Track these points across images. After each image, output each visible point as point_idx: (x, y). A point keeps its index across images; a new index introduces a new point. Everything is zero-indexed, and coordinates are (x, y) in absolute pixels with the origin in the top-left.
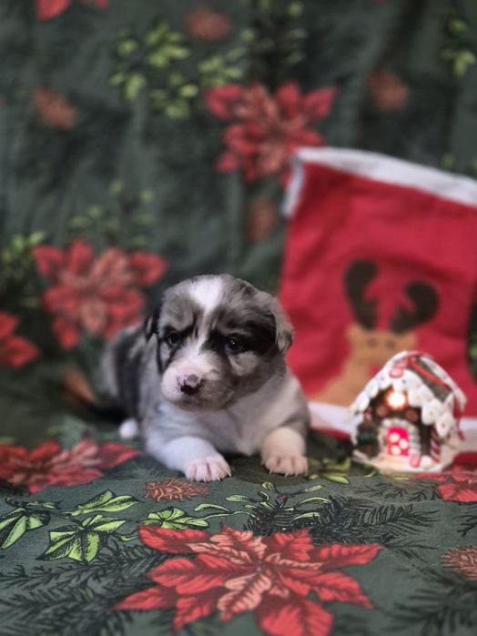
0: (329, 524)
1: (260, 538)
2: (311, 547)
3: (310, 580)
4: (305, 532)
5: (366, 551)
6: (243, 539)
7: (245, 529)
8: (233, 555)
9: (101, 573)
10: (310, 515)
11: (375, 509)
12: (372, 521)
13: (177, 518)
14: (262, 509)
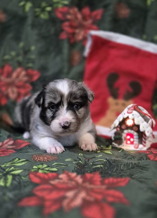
2: (101, 179)
5: (123, 181)
6: (72, 177)
7: (73, 172)
10: (99, 166)
11: (125, 164)
12: (124, 169)
13: (45, 168)
14: (79, 164)
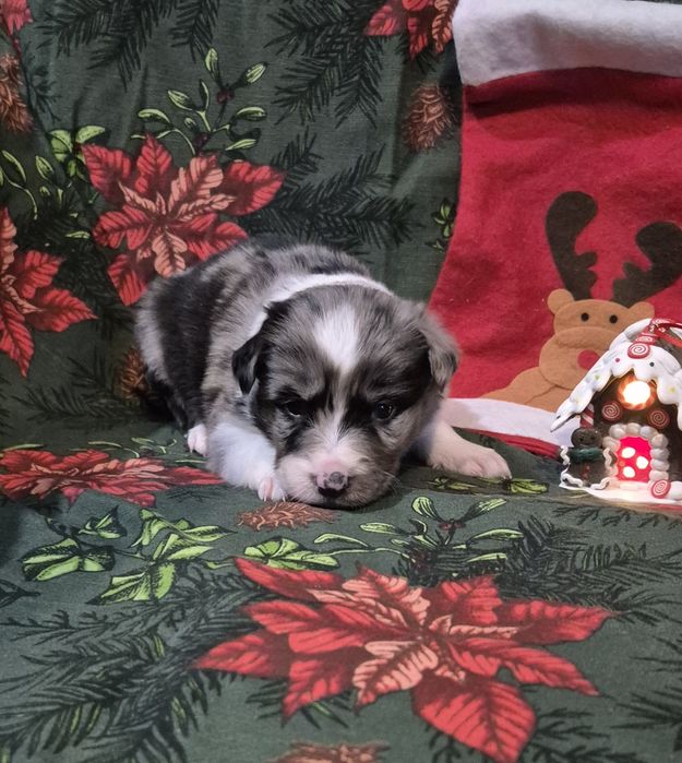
0: (524, 569)
1: (419, 590)
2: (499, 602)
3: (500, 651)
4: (487, 581)
5: (583, 616)
6: (393, 589)
7: (395, 574)
8: (380, 613)
9: (177, 616)
10: (492, 557)
11: (591, 548)
12: (588, 566)
13: (288, 553)
14: (418, 546)
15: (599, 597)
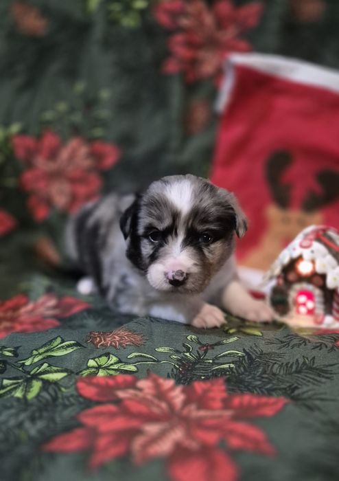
0: (243, 374)
1: (180, 388)
2: (225, 395)
4: (221, 381)
5: (273, 403)
6: (165, 388)
7: (168, 377)
8: (154, 404)
10: (226, 366)
11: (283, 363)
12: (280, 371)
13: (112, 365)
15: (284, 391)
